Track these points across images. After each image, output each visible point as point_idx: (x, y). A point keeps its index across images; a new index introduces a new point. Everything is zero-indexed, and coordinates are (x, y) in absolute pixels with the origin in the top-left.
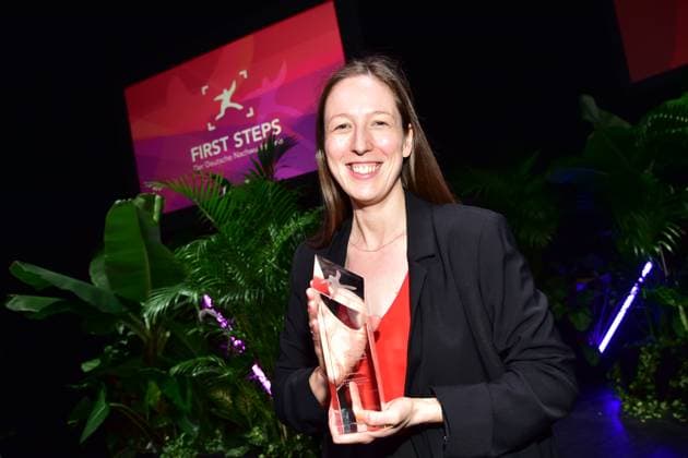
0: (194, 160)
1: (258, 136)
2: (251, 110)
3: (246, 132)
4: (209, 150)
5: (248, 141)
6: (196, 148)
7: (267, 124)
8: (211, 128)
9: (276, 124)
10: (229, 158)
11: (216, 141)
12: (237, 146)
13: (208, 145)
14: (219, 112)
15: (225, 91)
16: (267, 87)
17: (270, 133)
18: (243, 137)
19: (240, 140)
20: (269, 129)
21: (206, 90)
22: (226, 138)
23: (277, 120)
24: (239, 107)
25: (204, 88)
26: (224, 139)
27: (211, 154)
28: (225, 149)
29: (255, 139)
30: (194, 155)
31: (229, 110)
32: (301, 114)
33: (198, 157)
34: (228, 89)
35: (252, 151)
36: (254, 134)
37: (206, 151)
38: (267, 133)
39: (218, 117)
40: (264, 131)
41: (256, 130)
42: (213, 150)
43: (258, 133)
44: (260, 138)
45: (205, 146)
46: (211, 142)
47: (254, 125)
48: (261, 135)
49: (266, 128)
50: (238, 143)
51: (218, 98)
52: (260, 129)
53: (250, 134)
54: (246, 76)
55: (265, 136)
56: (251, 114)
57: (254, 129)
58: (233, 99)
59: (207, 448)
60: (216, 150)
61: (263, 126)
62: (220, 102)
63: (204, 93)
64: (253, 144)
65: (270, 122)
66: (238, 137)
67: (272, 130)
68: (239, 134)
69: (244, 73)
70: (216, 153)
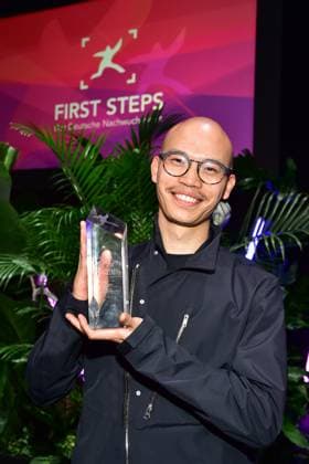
0: (56, 118)
1: (134, 107)
2: (134, 76)
3: (122, 100)
4: (76, 111)
5: (122, 111)
6: (61, 106)
7: (149, 96)
8: (83, 87)
9: (159, 98)
10: (97, 125)
11: (86, 103)
12: (109, 113)
13: (76, 104)
14: (96, 71)
15: (108, 48)
16: (158, 54)
17: (149, 107)
18: (118, 104)
19: (114, 108)
20: (149, 102)
21: (87, 43)
22: (99, 101)
23: (160, 94)
24: (121, 70)
25: (85, 40)
26: (95, 103)
27: (77, 116)
28: (95, 114)
29: (131, 110)
30: (57, 113)
31: (108, 71)
32: (190, 93)
33: (61, 116)
34: (112, 47)
35: (124, 123)
36: (131, 104)
37: (72, 111)
38: (146, 106)
39: (94, 76)
40: (144, 103)
41: (134, 101)
42: (80, 112)
43: (137, 103)
44: (137, 110)
45: (72, 105)
46: (80, 102)
47: (134, 93)
48: (139, 107)
49: (147, 100)
50: (111, 110)
51: (98, 55)
52: (139, 100)
53: (127, 103)
54: (135, 36)
55: (143, 109)
56: (132, 80)
57: (132, 98)
58: (115, 59)
59: (10, 448)
60: (84, 113)
61: (144, 97)
62: (100, 59)
63: (83, 45)
64: (128, 116)
65: (152, 94)
66: (112, 103)
67: (153, 103)
68: (113, 100)
69: (134, 32)
70: (83, 116)
